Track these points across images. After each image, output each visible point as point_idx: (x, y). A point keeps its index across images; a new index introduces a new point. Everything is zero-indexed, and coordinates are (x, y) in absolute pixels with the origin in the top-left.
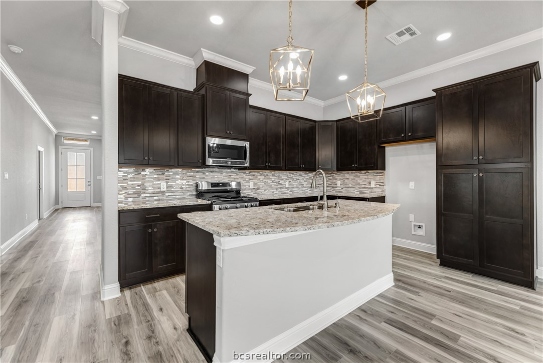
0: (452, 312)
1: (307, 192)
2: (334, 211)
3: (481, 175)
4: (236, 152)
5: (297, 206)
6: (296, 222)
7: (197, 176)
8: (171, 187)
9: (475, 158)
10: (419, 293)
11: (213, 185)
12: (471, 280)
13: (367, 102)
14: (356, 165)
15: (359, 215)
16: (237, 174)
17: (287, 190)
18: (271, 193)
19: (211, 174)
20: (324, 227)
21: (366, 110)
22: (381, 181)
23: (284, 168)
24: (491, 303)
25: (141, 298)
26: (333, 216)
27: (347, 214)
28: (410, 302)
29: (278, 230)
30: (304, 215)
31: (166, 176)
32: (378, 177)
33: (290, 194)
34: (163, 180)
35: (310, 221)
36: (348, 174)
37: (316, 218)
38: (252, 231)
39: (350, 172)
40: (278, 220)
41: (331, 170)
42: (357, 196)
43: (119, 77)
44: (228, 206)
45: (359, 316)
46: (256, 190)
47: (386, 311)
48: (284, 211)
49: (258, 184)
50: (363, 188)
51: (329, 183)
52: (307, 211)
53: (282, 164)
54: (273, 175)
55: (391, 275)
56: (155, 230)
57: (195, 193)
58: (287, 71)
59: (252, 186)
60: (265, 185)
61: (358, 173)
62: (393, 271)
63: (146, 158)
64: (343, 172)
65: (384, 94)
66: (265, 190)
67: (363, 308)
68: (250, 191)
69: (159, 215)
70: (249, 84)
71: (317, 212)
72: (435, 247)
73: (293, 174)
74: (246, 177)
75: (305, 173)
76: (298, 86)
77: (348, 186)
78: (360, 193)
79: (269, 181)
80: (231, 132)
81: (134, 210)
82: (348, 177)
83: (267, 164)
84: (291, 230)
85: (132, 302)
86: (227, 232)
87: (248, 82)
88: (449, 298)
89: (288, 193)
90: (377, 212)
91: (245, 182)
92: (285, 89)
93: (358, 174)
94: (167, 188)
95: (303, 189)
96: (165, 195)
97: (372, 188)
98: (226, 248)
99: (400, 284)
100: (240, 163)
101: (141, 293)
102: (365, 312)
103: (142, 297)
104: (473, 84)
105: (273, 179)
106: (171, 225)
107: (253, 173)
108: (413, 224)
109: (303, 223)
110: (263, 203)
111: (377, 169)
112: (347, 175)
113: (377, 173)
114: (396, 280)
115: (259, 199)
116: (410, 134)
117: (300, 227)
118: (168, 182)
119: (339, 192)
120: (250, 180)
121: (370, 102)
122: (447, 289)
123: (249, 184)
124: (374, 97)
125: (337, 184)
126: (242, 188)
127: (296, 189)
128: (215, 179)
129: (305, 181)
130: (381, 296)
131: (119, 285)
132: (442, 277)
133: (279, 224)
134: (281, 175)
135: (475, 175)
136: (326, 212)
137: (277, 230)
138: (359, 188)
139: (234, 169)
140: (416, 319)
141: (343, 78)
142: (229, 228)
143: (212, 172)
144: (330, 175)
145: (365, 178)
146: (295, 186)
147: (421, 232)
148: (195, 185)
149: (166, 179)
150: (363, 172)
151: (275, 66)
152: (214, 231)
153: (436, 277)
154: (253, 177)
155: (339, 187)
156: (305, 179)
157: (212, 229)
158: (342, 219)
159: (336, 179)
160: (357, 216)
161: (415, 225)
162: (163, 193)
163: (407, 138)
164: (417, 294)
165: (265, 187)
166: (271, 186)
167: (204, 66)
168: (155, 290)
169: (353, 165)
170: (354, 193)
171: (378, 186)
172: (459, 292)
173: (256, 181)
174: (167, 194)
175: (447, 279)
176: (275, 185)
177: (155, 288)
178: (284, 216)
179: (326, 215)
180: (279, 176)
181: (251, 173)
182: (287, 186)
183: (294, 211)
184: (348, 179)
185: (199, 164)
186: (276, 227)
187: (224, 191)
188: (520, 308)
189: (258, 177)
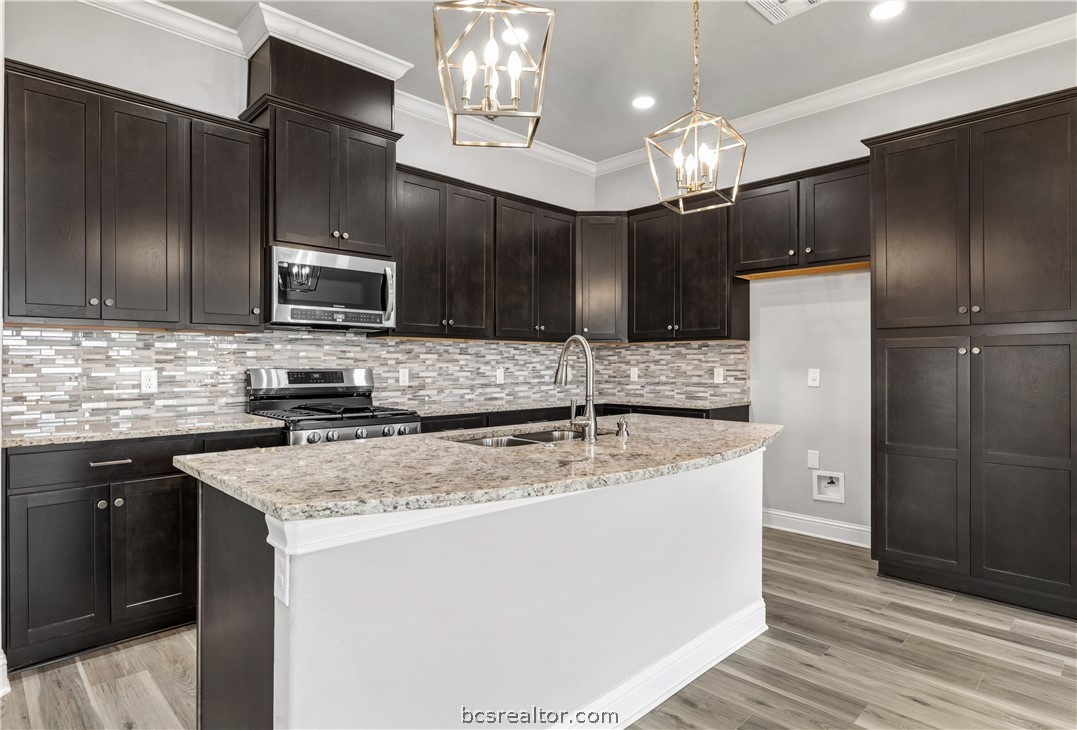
0: (903, 692)
1: (553, 396)
2: (613, 443)
3: (976, 351)
4: (357, 287)
5: (517, 433)
6: (504, 474)
7: (249, 354)
8: (172, 381)
9: (962, 310)
10: (827, 648)
11: (294, 377)
12: (950, 608)
13: (699, 162)
14: (676, 327)
15: (677, 452)
16: (364, 349)
17: (499, 390)
18: (457, 398)
19: (289, 347)
20: (579, 486)
21: (697, 182)
22: (740, 368)
23: (490, 332)
24: (996, 664)
25: (71, 695)
26: (607, 458)
27: (646, 450)
28: (806, 674)
29: (451, 496)
30: (532, 456)
31: (158, 353)
32: (732, 356)
33: (508, 402)
34: (149, 364)
35: (542, 472)
36: (658, 348)
37: (561, 462)
38: (373, 502)
39: (663, 345)
40: (457, 470)
41: (615, 338)
42: (680, 405)
43: (7, 67)
44: (335, 433)
45: (676, 718)
46: (415, 390)
47: (743, 699)
48: (482, 444)
49: (421, 374)
50: (694, 384)
51: (611, 372)
52: (540, 445)
53: (485, 324)
54: (463, 352)
55: (760, 606)
56: (119, 502)
57: (242, 399)
58: (482, 67)
59: (404, 381)
60: (440, 378)
61: (683, 346)
62: (765, 596)
63: (95, 301)
64: (645, 344)
65: (742, 143)
66: (441, 391)
67: (688, 695)
68: (399, 393)
69: (130, 461)
70: (395, 108)
71: (569, 445)
72: (867, 529)
73: (516, 349)
74: (388, 356)
75: (549, 348)
76: (513, 106)
77: (657, 380)
78: (687, 398)
79: (452, 368)
80: (346, 235)
81: (53, 449)
82: (658, 357)
83: (444, 322)
84: (487, 497)
85: (42, 709)
86: (299, 507)
87: (392, 103)
88: (901, 657)
89: (502, 399)
90: (723, 445)
91: (386, 369)
92: (476, 113)
93: (683, 350)
94: (160, 384)
95: (543, 388)
96: (153, 404)
97: (717, 386)
98: (299, 552)
99: (782, 627)
100: (370, 318)
101: (72, 681)
102: (692, 704)
103: (75, 693)
104: (958, 130)
105: (462, 363)
106: (168, 488)
107: (408, 347)
108: (816, 473)
109: (524, 478)
110: (433, 424)
111: (728, 337)
112: (654, 351)
113: (729, 347)
114: (771, 617)
115: (421, 413)
116: (808, 250)
117: (513, 488)
118: (162, 369)
119: (636, 395)
120: (398, 362)
121: (708, 164)
122: (896, 635)
123: (396, 375)
124: (717, 150)
125: (629, 376)
126: (376, 385)
127: (525, 388)
128: (301, 361)
129: (547, 368)
130: (732, 660)
131: (5, 661)
132: (882, 605)
133: (458, 480)
134: (483, 351)
135: (962, 351)
136: (592, 448)
137: (447, 497)
138: (683, 384)
139: (356, 334)
140: (818, 717)
141: (644, 103)
142: (308, 494)
143: (291, 341)
144: (611, 353)
145: (700, 360)
146: (521, 379)
147: (835, 494)
148: (243, 377)
149: (157, 361)
150: (695, 344)
151: (450, 52)
152: (263, 503)
153: (870, 605)
154: (407, 356)
155: (634, 383)
156: (547, 363)
157: (260, 497)
158: (631, 464)
159: (628, 363)
160: (670, 455)
161: (820, 478)
162: (148, 399)
163: (802, 260)
164: (821, 650)
165: (441, 383)
166: (458, 380)
167: (267, 53)
168: (118, 672)
169: (670, 327)
170: (672, 397)
171: (731, 380)
172: (922, 642)
173: (416, 367)
174: (159, 403)
175: (895, 610)
176: (467, 378)
177: (118, 666)
178: (476, 459)
179: (593, 455)
180: (477, 355)
181: (402, 347)
182: (500, 380)
183: (511, 443)
184: (657, 362)
185: (253, 321)
186: (445, 488)
187: (326, 392)
188: (1063, 673)
189: (422, 356)
